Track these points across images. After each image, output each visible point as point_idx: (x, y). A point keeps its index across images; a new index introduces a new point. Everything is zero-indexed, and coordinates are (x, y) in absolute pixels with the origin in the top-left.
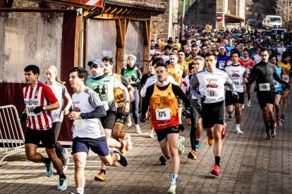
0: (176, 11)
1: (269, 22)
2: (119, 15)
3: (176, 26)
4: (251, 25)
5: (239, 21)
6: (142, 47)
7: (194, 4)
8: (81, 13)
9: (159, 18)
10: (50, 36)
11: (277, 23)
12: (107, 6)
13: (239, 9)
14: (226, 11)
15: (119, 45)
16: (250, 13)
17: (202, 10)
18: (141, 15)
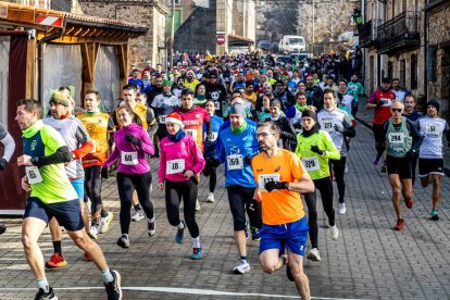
0: (162, 32)
1: (287, 44)
2: (86, 37)
3: (162, 51)
4: (263, 49)
5: (246, 43)
6: (117, 80)
7: (187, 21)
8: (34, 36)
9: (140, 40)
11: (298, 46)
12: (69, 25)
13: (247, 27)
14: (229, 31)
15: (86, 78)
16: (263, 33)
17: (198, 29)
18: (115, 37)
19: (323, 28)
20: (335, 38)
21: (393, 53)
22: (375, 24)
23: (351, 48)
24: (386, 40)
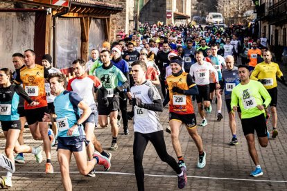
0: (132, 10)
1: (211, 18)
2: (83, 13)
3: (132, 23)
4: (196, 21)
5: (185, 18)
7: (147, 3)
8: (50, 12)
9: (118, 16)
10: (24, 32)
11: (218, 20)
12: (73, 6)
13: (185, 7)
14: (175, 10)
15: (84, 40)
16: (196, 11)
17: (154, 9)
18: (102, 13)
19: (234, 8)
20: (242, 14)
21: (279, 24)
22: (267, 6)
23: (252, 21)
24: (274, 16)
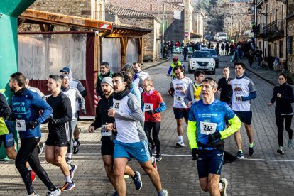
0: (159, 31)
1: (218, 36)
2: (122, 34)
3: (158, 41)
4: (207, 39)
5: (199, 36)
6: (137, 55)
7: (170, 26)
8: (98, 34)
9: (148, 36)
10: (79, 49)
11: (224, 38)
12: (114, 29)
13: (199, 28)
14: (191, 31)
15: (123, 54)
16: (207, 31)
17: (175, 30)
18: (136, 34)
19: (236, 29)
20: (242, 33)
21: (271, 40)
22: (262, 26)
23: (250, 38)
24: (267, 34)
